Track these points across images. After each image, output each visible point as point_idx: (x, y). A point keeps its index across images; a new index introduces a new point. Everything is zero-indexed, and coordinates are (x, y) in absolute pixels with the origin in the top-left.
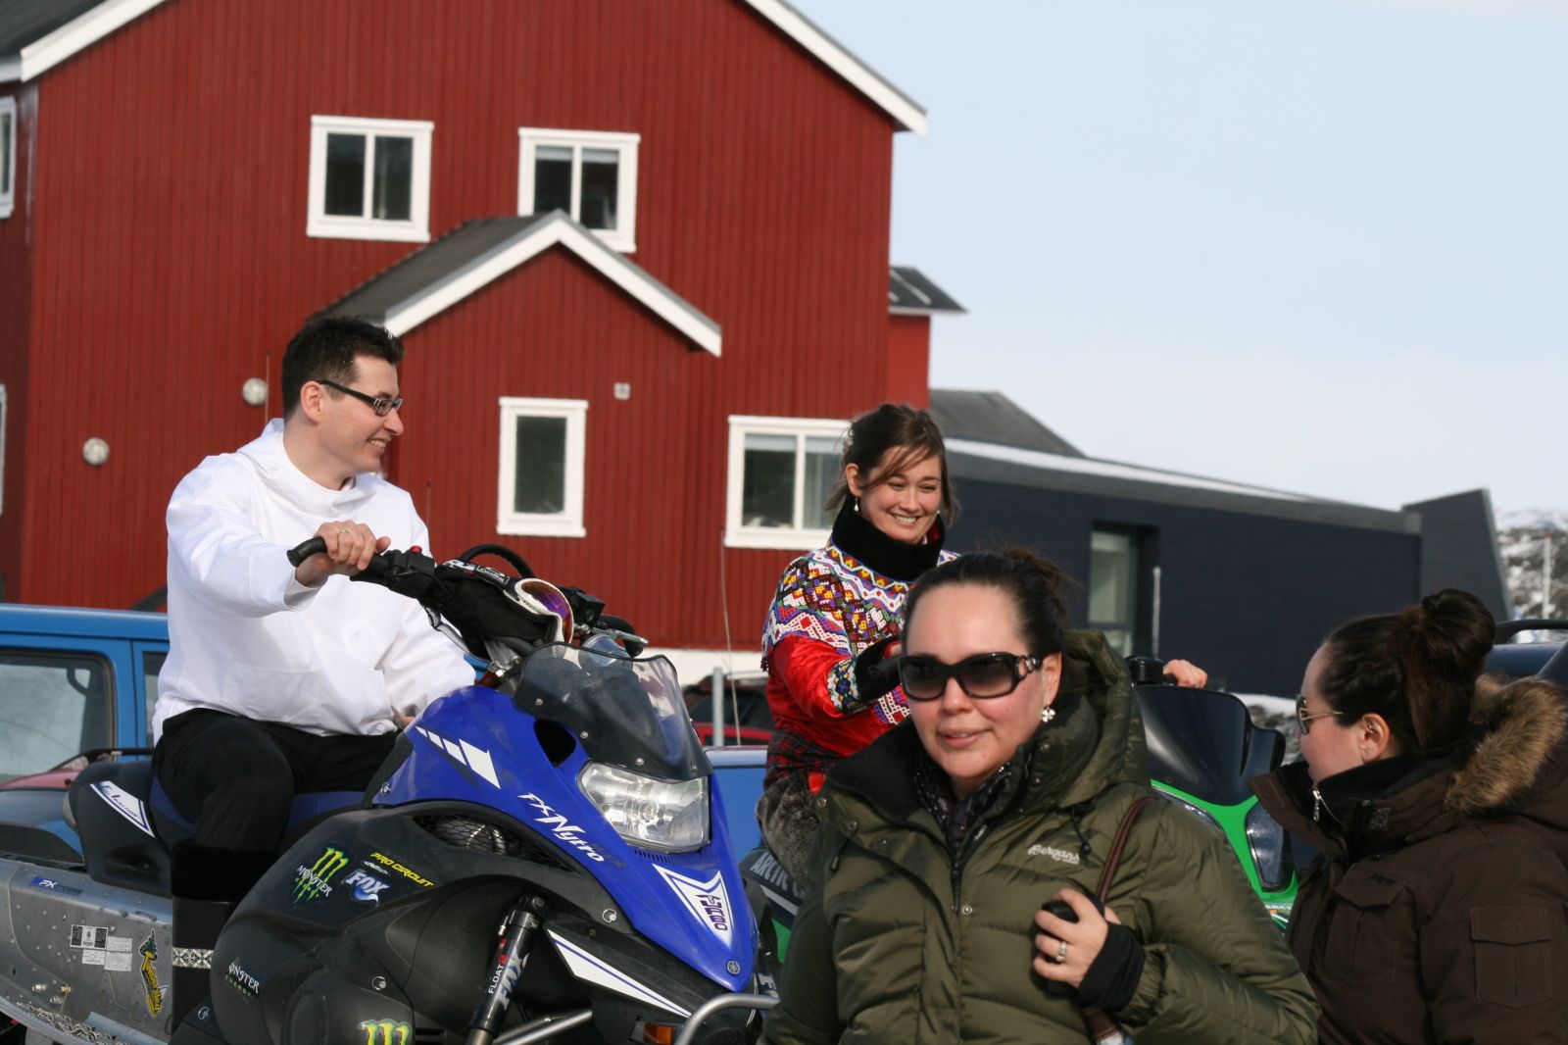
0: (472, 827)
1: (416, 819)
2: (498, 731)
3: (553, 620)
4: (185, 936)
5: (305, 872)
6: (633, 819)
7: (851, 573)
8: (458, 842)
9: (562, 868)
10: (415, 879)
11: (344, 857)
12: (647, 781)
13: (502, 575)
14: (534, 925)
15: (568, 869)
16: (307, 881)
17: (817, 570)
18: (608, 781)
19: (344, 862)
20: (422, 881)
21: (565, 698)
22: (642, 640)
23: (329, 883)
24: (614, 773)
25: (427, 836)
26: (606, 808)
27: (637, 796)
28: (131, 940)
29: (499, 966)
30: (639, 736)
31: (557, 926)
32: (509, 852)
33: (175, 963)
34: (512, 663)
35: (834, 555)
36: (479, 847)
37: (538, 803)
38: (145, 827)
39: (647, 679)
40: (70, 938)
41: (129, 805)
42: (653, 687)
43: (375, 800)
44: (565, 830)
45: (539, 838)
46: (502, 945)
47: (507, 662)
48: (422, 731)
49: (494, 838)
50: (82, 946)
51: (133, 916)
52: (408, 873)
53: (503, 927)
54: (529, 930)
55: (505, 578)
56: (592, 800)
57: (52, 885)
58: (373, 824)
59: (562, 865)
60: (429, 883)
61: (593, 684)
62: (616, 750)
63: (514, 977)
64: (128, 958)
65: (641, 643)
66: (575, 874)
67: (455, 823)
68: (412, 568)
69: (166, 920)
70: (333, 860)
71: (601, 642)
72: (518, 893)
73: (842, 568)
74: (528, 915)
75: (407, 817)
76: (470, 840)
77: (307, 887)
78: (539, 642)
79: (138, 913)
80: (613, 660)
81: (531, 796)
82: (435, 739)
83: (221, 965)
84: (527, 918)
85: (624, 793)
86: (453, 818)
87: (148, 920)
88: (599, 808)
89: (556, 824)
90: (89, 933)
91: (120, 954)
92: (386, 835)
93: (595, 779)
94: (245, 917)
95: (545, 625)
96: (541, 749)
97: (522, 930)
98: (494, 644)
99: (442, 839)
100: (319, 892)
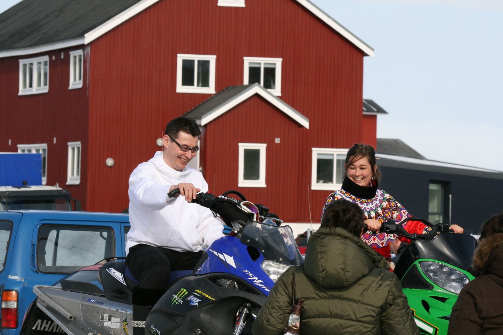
0: (227, 281)
1: (210, 279)
2: (235, 250)
3: (253, 214)
4: (136, 317)
5: (175, 296)
7: (348, 198)
8: (223, 286)
9: (256, 294)
10: (210, 298)
11: (187, 291)
12: (283, 265)
13: (236, 200)
14: (248, 312)
15: (258, 294)
16: (175, 299)
17: (337, 197)
18: (271, 266)
19: (187, 293)
20: (212, 299)
21: (257, 239)
22: (281, 221)
23: (182, 300)
24: (273, 263)
25: (214, 284)
26: (270, 274)
27: (280, 270)
28: (119, 319)
29: (237, 326)
30: (281, 251)
31: (255, 313)
32: (239, 289)
33: (133, 326)
34: (240, 228)
35: (343, 192)
36: (230, 287)
37: (248, 273)
38: (124, 282)
39: (283, 233)
40: (100, 318)
41: (118, 276)
42: (285, 236)
43: (197, 273)
44: (257, 282)
45: (249, 284)
46: (238, 319)
47: (238, 228)
48: (211, 251)
49: (235, 284)
50: (104, 321)
51: (120, 311)
52: (207, 296)
53: (238, 313)
54: (246, 314)
55: (237, 201)
56: (266, 272)
57: (94, 301)
58: (196, 280)
59: (256, 293)
60: (214, 299)
61: (266, 235)
62: (273, 256)
63: (242, 329)
64: (118, 324)
65: (281, 222)
66: (261, 295)
67: (222, 280)
68: (208, 198)
69: (130, 312)
70: (183, 292)
71: (268, 221)
72: (243, 302)
73: (345, 196)
74: (246, 309)
75: (207, 278)
76: (227, 285)
77: (175, 301)
78: (248, 221)
79: (121, 310)
80: (272, 227)
81: (246, 271)
82: (215, 253)
83: (148, 326)
84: (246, 310)
85: (276, 269)
86: (221, 278)
87: (125, 312)
88: (268, 274)
89: (254, 280)
90: (106, 317)
91: (116, 323)
92: (200, 284)
93: (267, 265)
94: (155, 311)
95: (250, 216)
96: (249, 256)
97: (244, 314)
98: (234, 222)
99: (218, 285)
100: (179, 302)
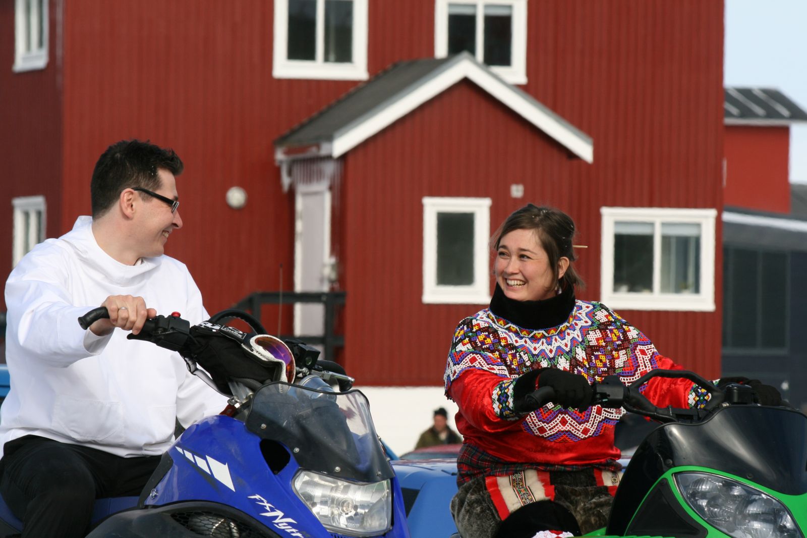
3: (279, 365)
6: (336, 512)
8: (205, 532)
12: (346, 484)
13: (241, 332)
17: (478, 325)
21: (285, 424)
22: (350, 378)
27: (338, 495)
30: (337, 451)
34: (248, 398)
37: (262, 502)
39: (345, 408)
42: (349, 414)
43: (146, 502)
44: (282, 522)
47: (244, 398)
48: (180, 450)
49: (231, 529)
55: (243, 335)
61: (306, 411)
65: (349, 381)
67: (202, 518)
68: (172, 328)
76: (212, 530)
78: (268, 381)
81: (257, 497)
85: (328, 493)
89: (276, 517)
95: (272, 370)
99: (192, 530)
